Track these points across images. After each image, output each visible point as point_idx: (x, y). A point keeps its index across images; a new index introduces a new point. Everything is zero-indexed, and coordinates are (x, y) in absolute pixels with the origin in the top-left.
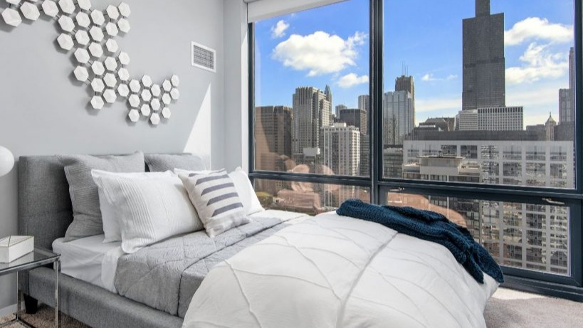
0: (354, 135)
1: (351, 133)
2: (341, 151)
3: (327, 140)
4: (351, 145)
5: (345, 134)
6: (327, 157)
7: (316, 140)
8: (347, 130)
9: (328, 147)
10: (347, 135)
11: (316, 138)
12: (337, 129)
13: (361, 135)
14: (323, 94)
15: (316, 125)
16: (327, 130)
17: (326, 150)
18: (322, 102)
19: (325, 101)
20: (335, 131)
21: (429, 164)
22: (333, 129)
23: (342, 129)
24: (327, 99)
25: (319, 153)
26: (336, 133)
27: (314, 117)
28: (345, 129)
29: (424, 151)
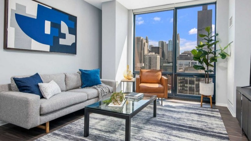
0: (157, 58)
1: (156, 57)
2: (153, 64)
3: (147, 60)
4: (156, 62)
5: (154, 57)
6: (147, 67)
7: (142, 60)
8: (155, 56)
9: (147, 63)
10: (155, 58)
11: (142, 59)
12: (151, 55)
13: (160, 58)
14: (145, 40)
15: (142, 53)
16: (147, 55)
17: (147, 64)
18: (144, 43)
19: (146, 43)
20: (150, 56)
21: (188, 70)
22: (149, 55)
23: (153, 55)
24: (147, 42)
25: (143, 65)
26: (150, 57)
27: (141, 50)
28: (154, 55)
29: (185, 64)
